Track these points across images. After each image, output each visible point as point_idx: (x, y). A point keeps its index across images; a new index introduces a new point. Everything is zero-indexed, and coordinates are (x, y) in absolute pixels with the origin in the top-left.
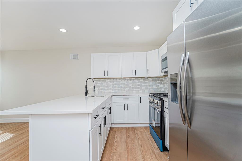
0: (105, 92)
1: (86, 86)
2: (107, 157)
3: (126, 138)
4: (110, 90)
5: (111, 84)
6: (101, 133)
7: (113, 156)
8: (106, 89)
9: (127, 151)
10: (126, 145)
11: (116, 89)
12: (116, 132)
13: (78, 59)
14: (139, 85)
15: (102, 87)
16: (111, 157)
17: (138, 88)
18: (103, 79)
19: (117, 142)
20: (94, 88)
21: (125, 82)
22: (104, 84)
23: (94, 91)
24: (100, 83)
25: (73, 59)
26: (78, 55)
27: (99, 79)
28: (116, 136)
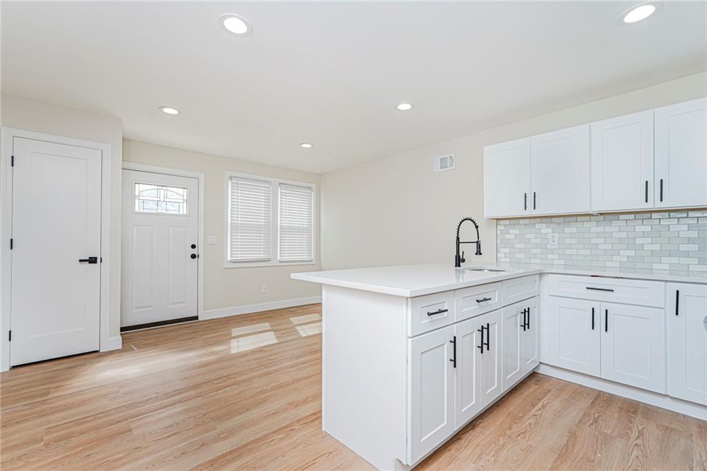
0: (533, 261)
1: (458, 238)
2: (484, 439)
3: (580, 422)
4: (550, 256)
5: (554, 237)
6: (455, 361)
7: (503, 445)
8: (533, 251)
9: (560, 456)
10: (566, 438)
11: (574, 252)
12: (552, 393)
13: (453, 168)
14: (690, 241)
15: (522, 246)
16: (495, 443)
17: (687, 254)
18: (527, 221)
19: (536, 420)
20: (479, 247)
21: (614, 228)
22: (527, 236)
23: (476, 254)
24: (517, 232)
25: (440, 170)
26: (453, 157)
27: (511, 221)
28: (545, 401)
